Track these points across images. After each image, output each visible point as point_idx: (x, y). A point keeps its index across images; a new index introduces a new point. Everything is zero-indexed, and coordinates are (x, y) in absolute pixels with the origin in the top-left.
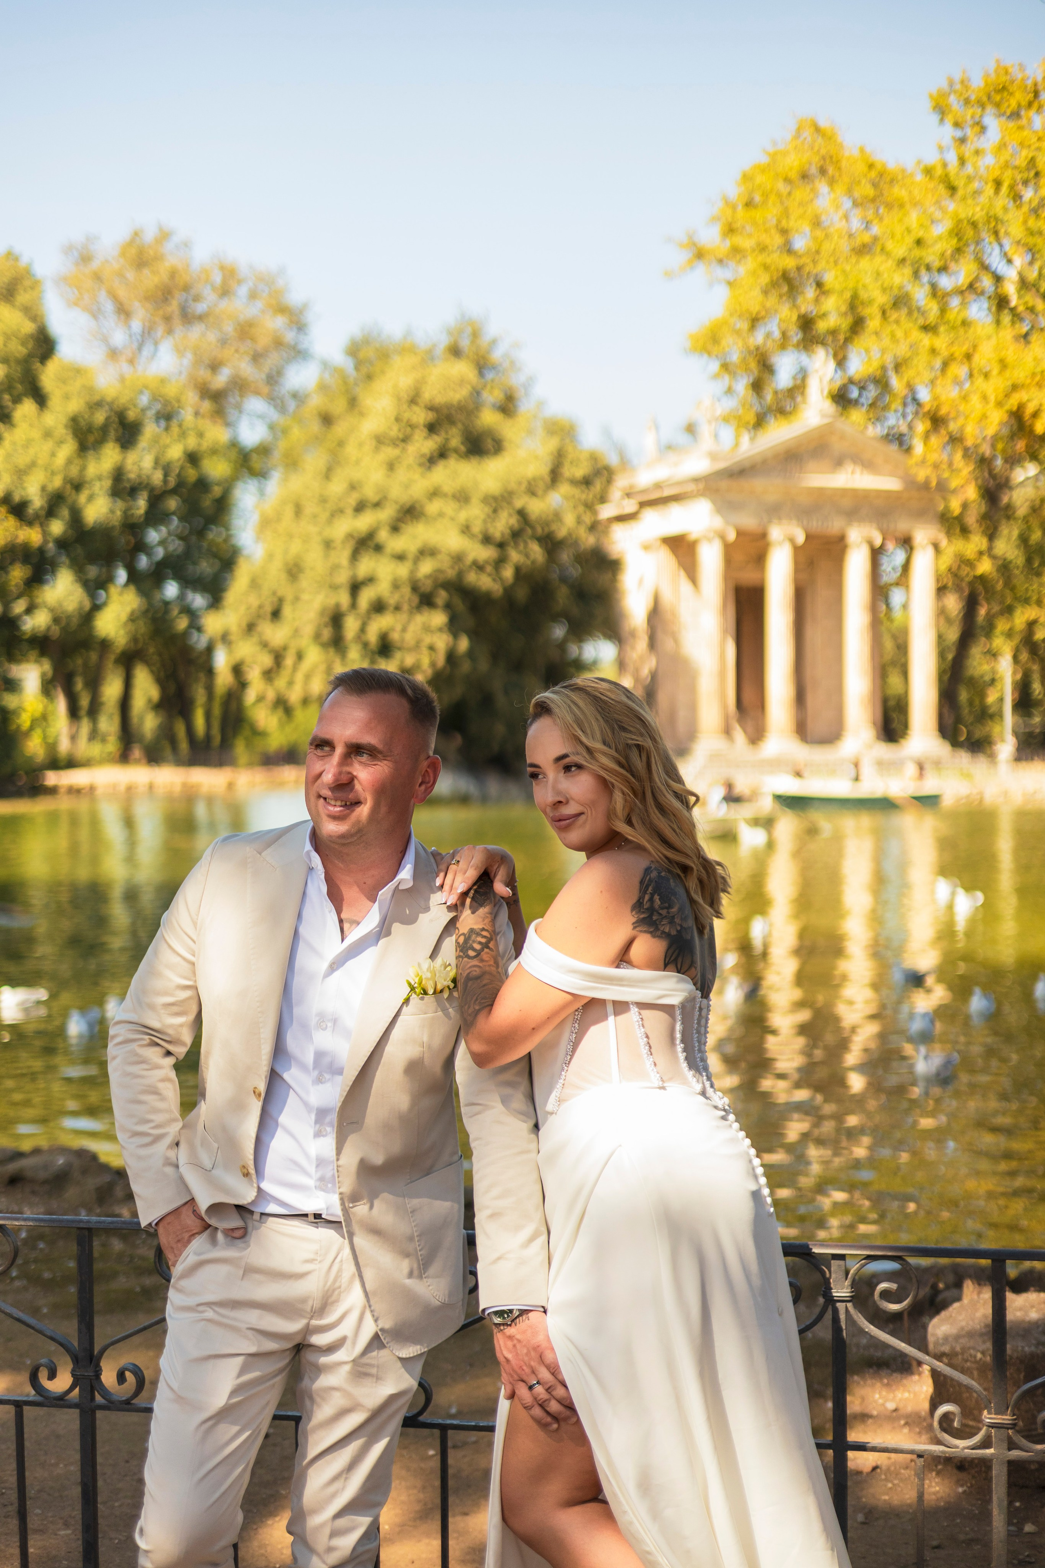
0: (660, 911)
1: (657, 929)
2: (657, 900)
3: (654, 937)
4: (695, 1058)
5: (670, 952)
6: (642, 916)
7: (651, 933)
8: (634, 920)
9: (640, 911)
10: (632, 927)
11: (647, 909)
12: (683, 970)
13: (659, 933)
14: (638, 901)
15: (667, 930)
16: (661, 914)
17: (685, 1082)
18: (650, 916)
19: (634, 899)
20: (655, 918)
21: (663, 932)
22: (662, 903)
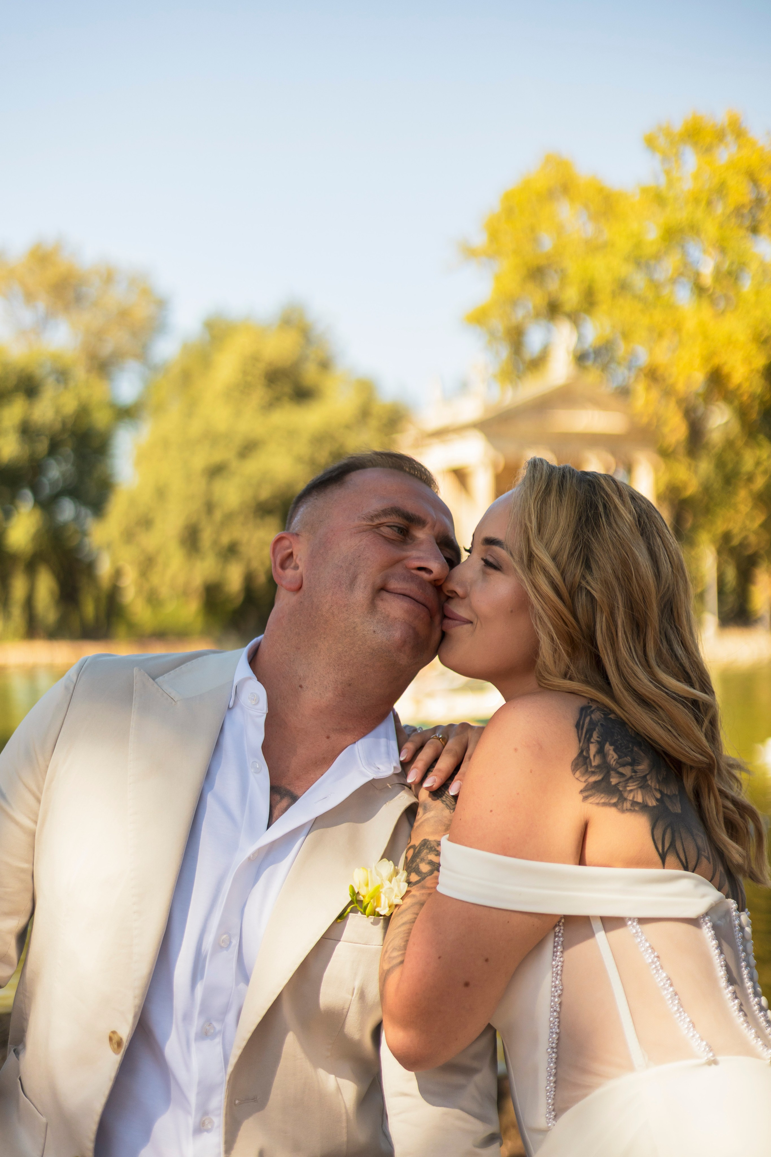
0: (621, 770)
1: (622, 799)
2: (612, 752)
3: (623, 811)
4: (750, 1007)
5: (659, 833)
6: (593, 779)
7: (615, 805)
8: (582, 786)
9: (586, 771)
10: (580, 797)
11: (598, 767)
12: (691, 864)
13: (627, 805)
14: (581, 754)
15: (639, 799)
16: (622, 775)
17: (749, 1052)
18: (606, 778)
19: (572, 752)
20: (614, 781)
21: (634, 803)
22: (620, 757)
